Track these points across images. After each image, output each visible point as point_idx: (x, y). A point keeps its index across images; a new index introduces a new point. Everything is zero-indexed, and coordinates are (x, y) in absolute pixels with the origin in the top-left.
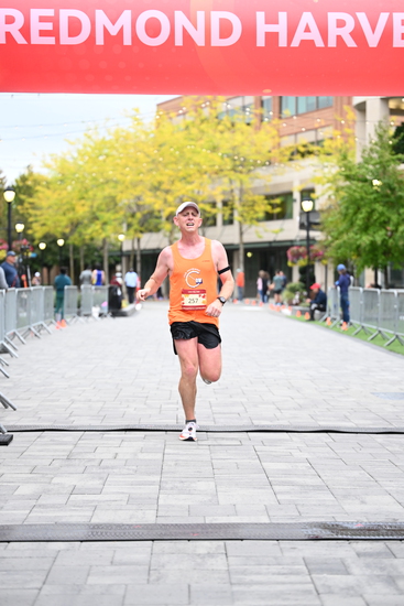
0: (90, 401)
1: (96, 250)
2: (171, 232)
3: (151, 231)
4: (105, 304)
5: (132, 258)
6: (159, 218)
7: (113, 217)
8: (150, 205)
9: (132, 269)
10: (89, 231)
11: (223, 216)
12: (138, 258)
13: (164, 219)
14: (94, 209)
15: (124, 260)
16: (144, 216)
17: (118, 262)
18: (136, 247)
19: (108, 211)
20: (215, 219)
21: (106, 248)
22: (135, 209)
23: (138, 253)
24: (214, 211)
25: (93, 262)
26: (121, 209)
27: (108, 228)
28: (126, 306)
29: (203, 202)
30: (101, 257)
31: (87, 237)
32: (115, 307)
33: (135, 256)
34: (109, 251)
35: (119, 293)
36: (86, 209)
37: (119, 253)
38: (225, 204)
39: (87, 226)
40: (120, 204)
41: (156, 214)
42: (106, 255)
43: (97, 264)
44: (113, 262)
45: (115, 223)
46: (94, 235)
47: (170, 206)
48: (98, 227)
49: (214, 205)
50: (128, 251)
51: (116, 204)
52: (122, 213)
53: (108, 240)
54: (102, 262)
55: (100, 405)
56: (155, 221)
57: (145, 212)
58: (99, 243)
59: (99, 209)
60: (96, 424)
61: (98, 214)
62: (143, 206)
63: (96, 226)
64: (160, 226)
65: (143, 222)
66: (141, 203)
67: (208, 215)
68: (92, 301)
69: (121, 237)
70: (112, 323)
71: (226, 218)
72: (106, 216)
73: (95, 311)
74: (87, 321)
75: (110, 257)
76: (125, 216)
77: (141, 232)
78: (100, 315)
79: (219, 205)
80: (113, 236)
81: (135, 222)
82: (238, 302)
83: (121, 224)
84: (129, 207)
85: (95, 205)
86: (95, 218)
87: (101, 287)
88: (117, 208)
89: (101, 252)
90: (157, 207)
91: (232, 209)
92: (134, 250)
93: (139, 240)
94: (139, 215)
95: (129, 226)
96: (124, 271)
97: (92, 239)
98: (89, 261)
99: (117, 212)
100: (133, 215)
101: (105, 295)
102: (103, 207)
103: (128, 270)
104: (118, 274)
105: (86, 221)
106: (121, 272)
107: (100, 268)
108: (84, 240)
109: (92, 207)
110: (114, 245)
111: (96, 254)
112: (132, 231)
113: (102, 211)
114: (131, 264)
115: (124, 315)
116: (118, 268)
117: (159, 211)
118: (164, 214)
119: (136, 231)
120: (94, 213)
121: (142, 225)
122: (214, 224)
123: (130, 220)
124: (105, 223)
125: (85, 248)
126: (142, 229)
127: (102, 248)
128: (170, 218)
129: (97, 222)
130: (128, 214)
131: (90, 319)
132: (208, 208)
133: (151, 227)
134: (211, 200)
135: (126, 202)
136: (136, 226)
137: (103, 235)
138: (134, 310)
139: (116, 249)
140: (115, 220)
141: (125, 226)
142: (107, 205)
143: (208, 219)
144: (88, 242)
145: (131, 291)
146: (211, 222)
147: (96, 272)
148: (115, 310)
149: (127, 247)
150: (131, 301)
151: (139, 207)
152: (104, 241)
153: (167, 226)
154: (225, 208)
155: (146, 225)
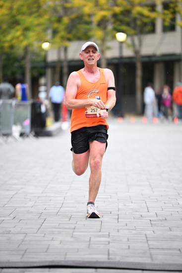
0: (9, 232)
1: (17, 60)
2: (103, 40)
3: (79, 39)
4: (28, 122)
5: (58, 69)
6: (89, 23)
7: (36, 22)
8: (79, 8)
9: (58, 82)
10: (9, 37)
11: (164, 20)
12: (65, 70)
13: (94, 26)
14: (14, 12)
15: (49, 72)
16: (72, 21)
17: (42, 74)
18: (62, 56)
19: (31, 14)
20: (153, 24)
21: (29, 57)
22: (61, 12)
23: (65, 64)
24: (153, 15)
25: (13, 73)
26: (45, 12)
27: (31, 34)
28: (51, 125)
29: (140, 5)
30: (22, 68)
31: (6, 45)
32: (38, 126)
33: (62, 68)
34: (32, 62)
35: (43, 109)
36: (4, 11)
37: (43, 64)
38: (166, 6)
39: (5, 32)
40: (44, 7)
41: (86, 18)
42: (28, 66)
43: (18, 76)
44: (36, 74)
45: (39, 29)
46: (14, 41)
47: (102, 9)
48: (19, 33)
49: (153, 8)
50: (53, 62)
51: (39, 7)
52: (46, 17)
53: (30, 49)
54: (23, 74)
55: (21, 237)
56: (84, 27)
57: (73, 16)
58: (20, 52)
59: (19, 12)
60: (16, 259)
61: (19, 17)
62: (71, 8)
63: (17, 32)
64: (91, 33)
65: (70, 28)
66: (68, 5)
67: (145, 20)
68: (12, 119)
69: (46, 46)
70: (35, 144)
71: (167, 24)
72: (29, 20)
73: (16, 130)
74: (6, 142)
75: (33, 68)
76: (49, 20)
77: (69, 40)
78: (22, 135)
79: (159, 8)
80: (36, 44)
81: (61, 27)
82: (177, 122)
83: (45, 30)
84: (55, 10)
85: (15, 6)
86: (15, 23)
87: (23, 103)
88: (41, 10)
89: (23, 62)
90: (87, 10)
91: (174, 13)
92: (60, 61)
93: (66, 49)
94: (66, 20)
95: (55, 32)
96: (49, 84)
97: (12, 47)
98: (9, 73)
99: (40, 16)
100: (59, 20)
101: (27, 112)
102: (25, 9)
103: (53, 84)
104: (42, 88)
105: (4, 26)
106: (45, 85)
107: (22, 82)
108: (2, 48)
109: (11, 9)
110: (37, 55)
111: (16, 64)
112: (57, 39)
113: (23, 14)
114: (57, 77)
115: (48, 134)
116: (42, 81)
117: (90, 15)
118: (96, 19)
119: (63, 38)
120: (14, 16)
121: (70, 32)
122: (153, 31)
123: (56, 25)
124: (27, 29)
125: (4, 57)
126: (70, 36)
127: (24, 58)
128: (102, 23)
129: (18, 27)
130: (54, 19)
131: (10, 139)
132: (146, 12)
133: (79, 35)
134: (150, 2)
135: (51, 4)
136: (63, 33)
137: (25, 43)
138: (60, 130)
139: (39, 59)
140: (39, 25)
141: (49, 32)
142: (29, 7)
143: (145, 24)
144: (7, 50)
145: (57, 107)
146: (149, 28)
147: (19, 86)
148: (39, 129)
149: (52, 57)
150: (57, 119)
151: (66, 10)
152: (26, 49)
153: (99, 33)
154: (166, 12)
155: (74, 32)
